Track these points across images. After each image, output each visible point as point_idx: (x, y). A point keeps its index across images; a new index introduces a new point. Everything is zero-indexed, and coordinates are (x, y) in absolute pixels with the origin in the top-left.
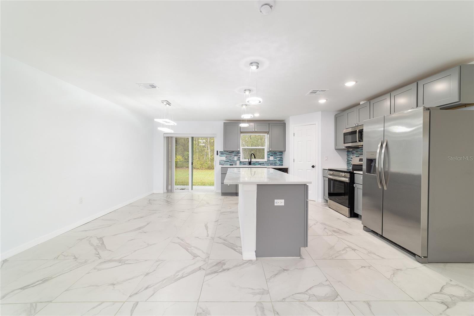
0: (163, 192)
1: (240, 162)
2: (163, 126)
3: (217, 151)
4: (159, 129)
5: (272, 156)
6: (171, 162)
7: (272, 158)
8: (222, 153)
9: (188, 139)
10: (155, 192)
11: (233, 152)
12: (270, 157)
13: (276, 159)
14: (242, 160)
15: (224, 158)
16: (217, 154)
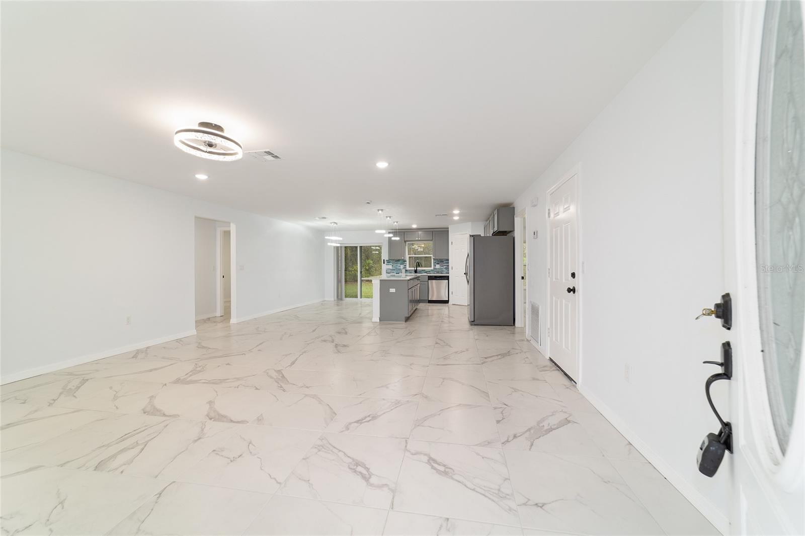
0: (333, 300)
1: (406, 270)
2: (332, 241)
3: (384, 260)
4: (329, 244)
5: (438, 264)
6: (341, 271)
7: (438, 266)
8: (388, 262)
9: (356, 247)
10: (326, 299)
11: (399, 260)
12: (437, 265)
13: (442, 267)
14: (408, 268)
15: (390, 267)
16: (384, 263)
